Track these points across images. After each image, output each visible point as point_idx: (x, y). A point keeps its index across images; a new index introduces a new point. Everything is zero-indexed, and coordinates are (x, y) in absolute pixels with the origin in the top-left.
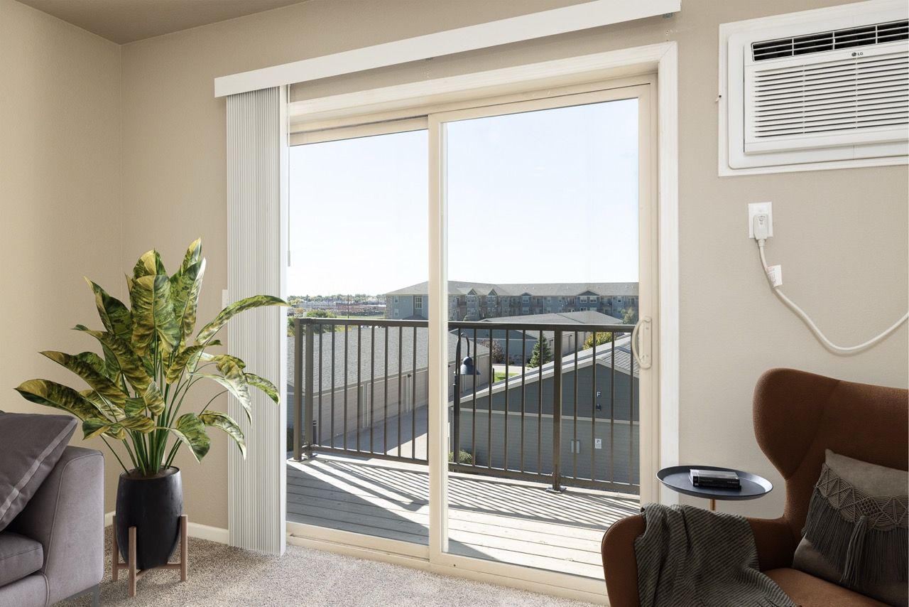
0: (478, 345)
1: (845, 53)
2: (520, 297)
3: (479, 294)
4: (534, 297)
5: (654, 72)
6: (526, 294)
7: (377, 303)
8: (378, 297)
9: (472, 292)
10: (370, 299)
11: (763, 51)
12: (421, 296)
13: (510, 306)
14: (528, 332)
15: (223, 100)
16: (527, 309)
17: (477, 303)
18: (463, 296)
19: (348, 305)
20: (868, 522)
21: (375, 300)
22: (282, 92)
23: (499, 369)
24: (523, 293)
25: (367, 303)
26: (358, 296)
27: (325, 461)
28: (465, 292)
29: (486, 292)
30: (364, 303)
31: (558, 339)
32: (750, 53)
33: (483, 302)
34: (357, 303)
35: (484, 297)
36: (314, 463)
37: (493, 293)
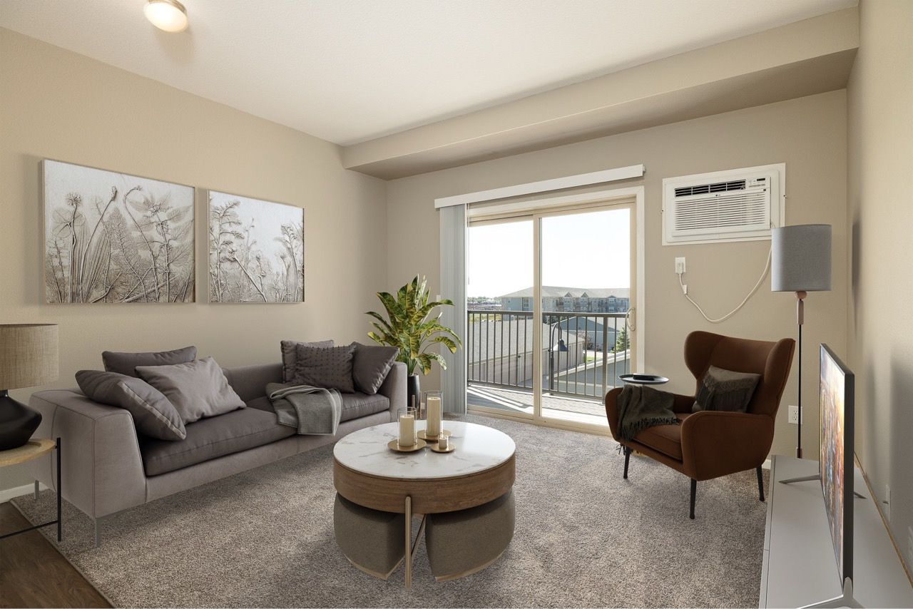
0: (569, 334)
1: (713, 195)
2: (607, 299)
3: (574, 296)
4: (619, 299)
5: (635, 197)
6: (612, 297)
7: (495, 304)
8: (495, 299)
9: (568, 295)
10: (489, 300)
11: (680, 192)
12: (528, 298)
13: (599, 305)
14: (589, 318)
15: (438, 209)
16: (613, 308)
17: (572, 304)
18: (561, 298)
19: (472, 304)
20: (715, 391)
21: (493, 301)
22: (466, 206)
23: (590, 354)
24: (610, 295)
25: (487, 303)
26: (481, 298)
27: (476, 388)
28: (563, 294)
29: (579, 295)
30: (484, 303)
31: (606, 322)
32: (674, 193)
33: (577, 304)
34: (479, 303)
35: (577, 299)
36: (470, 388)
37: (584, 295)
